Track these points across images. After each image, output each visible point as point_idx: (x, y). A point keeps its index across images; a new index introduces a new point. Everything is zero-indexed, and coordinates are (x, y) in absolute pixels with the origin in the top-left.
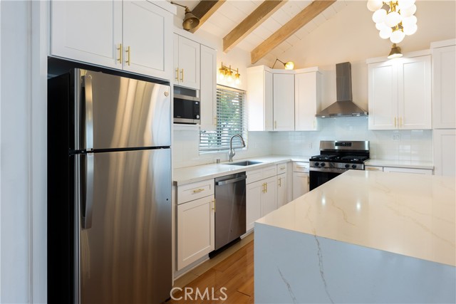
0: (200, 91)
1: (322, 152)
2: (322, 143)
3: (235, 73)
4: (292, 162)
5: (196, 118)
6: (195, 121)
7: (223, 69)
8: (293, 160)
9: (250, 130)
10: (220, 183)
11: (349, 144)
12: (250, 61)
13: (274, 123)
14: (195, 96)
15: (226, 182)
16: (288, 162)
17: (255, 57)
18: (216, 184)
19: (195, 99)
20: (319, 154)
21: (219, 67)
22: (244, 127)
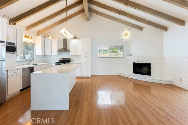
0: (16, 43)
1: (59, 61)
2: (59, 58)
3: (30, 38)
4: (50, 64)
5: (15, 52)
6: (14, 53)
7: (26, 36)
8: (51, 63)
9: (36, 55)
10: (24, 70)
11: (66, 59)
12: (36, 34)
13: (45, 53)
14: (14, 45)
15: (27, 70)
16: (49, 64)
17: (38, 33)
18: (23, 70)
19: (14, 46)
20: (58, 61)
21: (24, 36)
22: (35, 54)
